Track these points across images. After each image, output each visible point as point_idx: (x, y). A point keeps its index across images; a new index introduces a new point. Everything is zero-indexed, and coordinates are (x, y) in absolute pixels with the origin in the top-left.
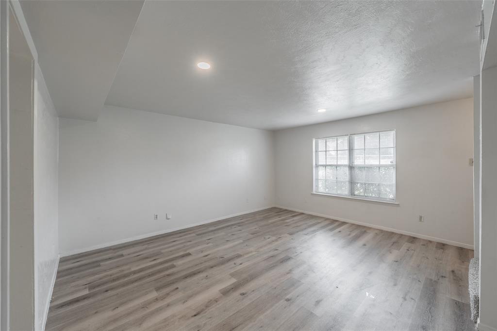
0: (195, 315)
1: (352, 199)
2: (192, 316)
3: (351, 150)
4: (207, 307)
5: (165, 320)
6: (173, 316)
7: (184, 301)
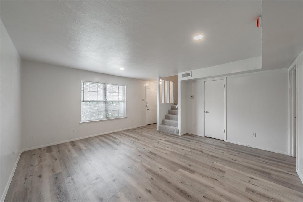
0: (217, 180)
1: (107, 120)
2: (218, 181)
3: (105, 92)
4: (207, 177)
5: (230, 192)
6: (226, 190)
7: (212, 188)
